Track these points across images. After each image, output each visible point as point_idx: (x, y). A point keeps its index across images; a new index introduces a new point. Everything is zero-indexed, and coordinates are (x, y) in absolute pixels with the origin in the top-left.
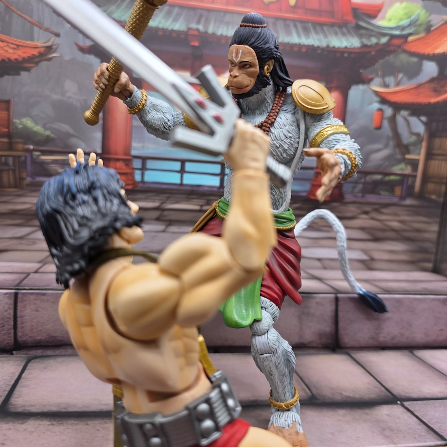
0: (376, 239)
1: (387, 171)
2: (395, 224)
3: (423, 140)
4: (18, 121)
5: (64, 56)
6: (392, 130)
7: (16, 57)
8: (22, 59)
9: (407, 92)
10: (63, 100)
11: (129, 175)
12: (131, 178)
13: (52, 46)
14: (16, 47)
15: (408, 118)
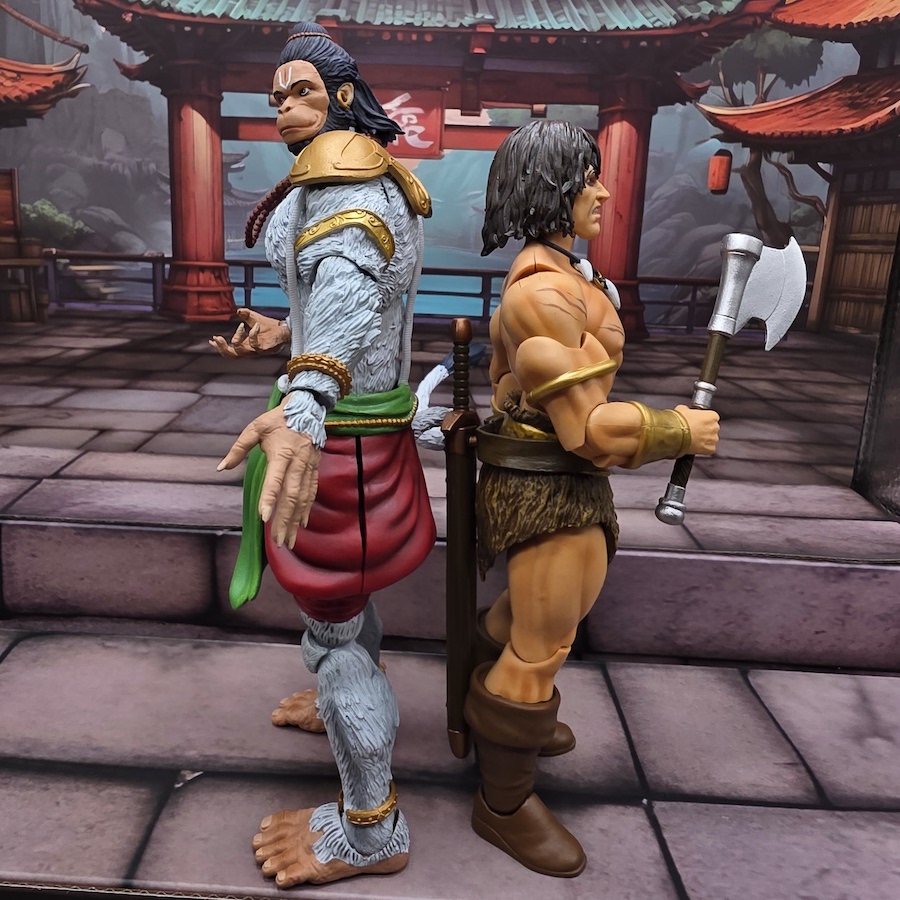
2: (762, 387)
3: (826, 212)
4: (28, 206)
5: (97, 87)
6: (752, 194)
7: (18, 93)
8: (27, 97)
9: (784, 110)
10: (100, 165)
11: (222, 295)
12: (227, 301)
13: (75, 69)
14: (15, 75)
15: (790, 167)
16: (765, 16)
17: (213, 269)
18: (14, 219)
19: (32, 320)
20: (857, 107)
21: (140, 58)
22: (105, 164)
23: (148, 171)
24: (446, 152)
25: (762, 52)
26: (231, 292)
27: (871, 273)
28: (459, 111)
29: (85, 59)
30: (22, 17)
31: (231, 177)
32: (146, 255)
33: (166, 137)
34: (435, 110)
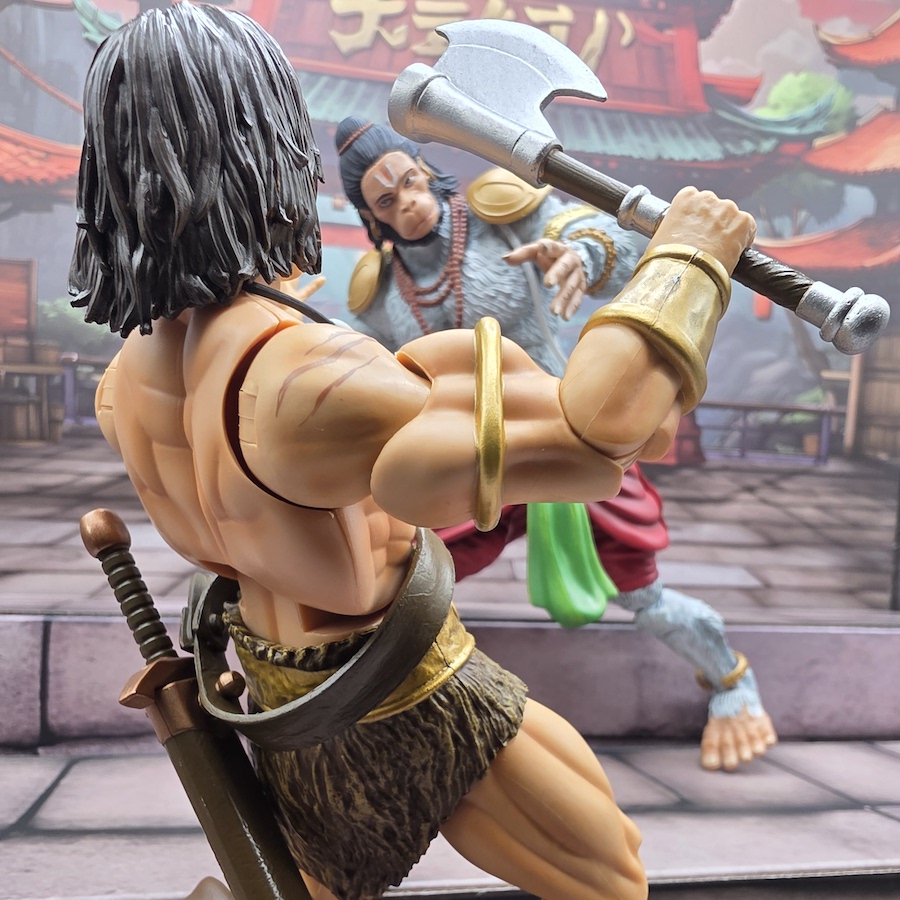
0: (773, 545)
1: (787, 404)
2: (809, 513)
4: (46, 304)
7: (45, 176)
8: (57, 180)
16: (797, 158)
18: (28, 316)
25: (796, 191)
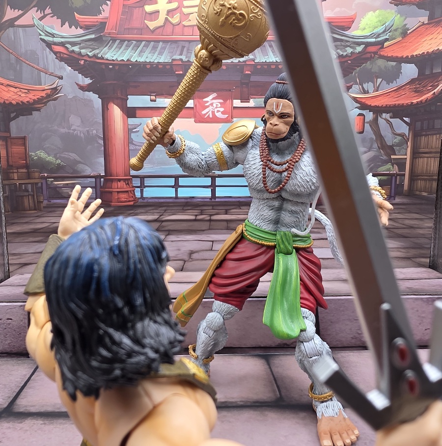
3: (408, 139)
4: (33, 154)
5: (67, 95)
6: (375, 133)
7: (28, 99)
8: (33, 101)
9: (387, 94)
10: (69, 132)
11: (129, 192)
12: (132, 195)
13: (56, 87)
14: (27, 91)
15: (391, 120)
16: (375, 53)
17: (124, 180)
18: (26, 160)
19: (35, 210)
20: (419, 92)
21: (88, 81)
22: (72, 131)
23: (93, 134)
24: (234, 119)
25: (375, 69)
26: (134, 191)
27: (430, 167)
28: (240, 101)
29: (61, 82)
30: (30, 64)
31: (133, 136)
32: (92, 175)
33: (101, 118)
34: (228, 101)
